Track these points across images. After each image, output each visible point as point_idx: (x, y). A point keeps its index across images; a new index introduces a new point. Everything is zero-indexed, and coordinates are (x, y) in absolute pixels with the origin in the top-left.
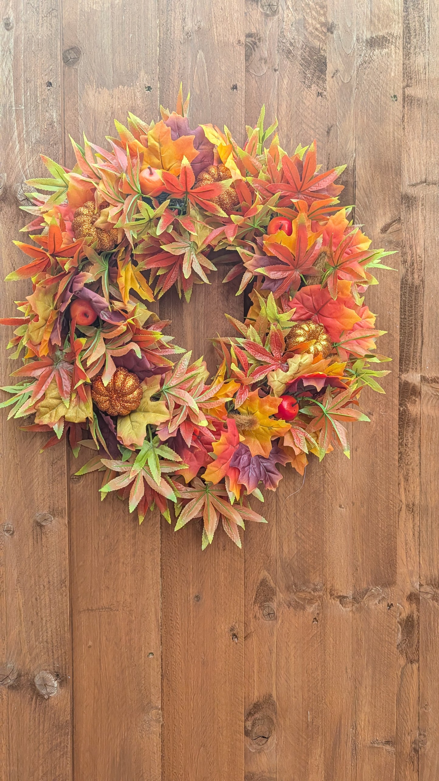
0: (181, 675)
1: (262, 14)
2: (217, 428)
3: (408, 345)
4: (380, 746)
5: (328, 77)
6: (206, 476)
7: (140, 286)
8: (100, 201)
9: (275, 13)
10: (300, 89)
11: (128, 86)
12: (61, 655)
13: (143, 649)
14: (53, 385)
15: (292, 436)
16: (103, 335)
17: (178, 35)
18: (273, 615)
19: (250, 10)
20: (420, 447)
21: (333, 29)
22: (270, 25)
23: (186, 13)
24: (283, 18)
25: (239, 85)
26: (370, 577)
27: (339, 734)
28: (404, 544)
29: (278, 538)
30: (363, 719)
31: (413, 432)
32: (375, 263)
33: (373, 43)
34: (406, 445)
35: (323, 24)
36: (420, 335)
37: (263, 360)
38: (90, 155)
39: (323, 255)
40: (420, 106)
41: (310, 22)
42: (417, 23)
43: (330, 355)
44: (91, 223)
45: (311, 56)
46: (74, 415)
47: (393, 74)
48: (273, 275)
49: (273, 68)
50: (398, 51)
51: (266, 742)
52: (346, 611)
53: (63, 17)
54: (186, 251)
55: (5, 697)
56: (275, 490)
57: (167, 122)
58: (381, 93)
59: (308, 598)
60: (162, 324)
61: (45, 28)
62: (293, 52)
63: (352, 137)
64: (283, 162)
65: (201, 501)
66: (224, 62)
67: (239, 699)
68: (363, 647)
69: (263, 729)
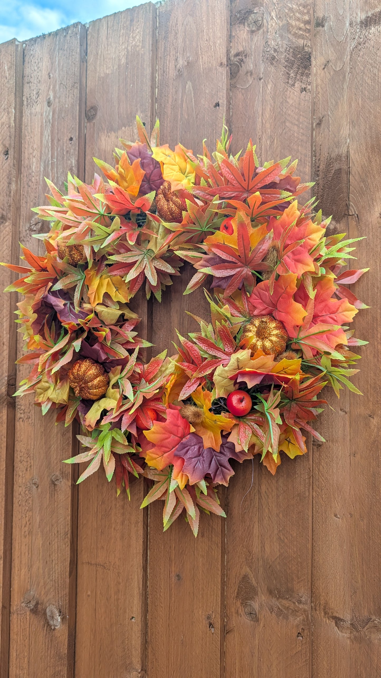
0: (163, 648)
1: (248, 32)
5: (316, 70)
6: (149, 460)
7: (117, 290)
9: (259, 27)
10: (284, 90)
11: (128, 126)
13: (127, 611)
15: (238, 432)
17: (172, 74)
18: (254, 616)
21: (323, 22)
22: (255, 39)
23: (178, 54)
24: (268, 29)
25: (221, 102)
26: (372, 604)
29: (260, 536)
33: (368, 22)
39: (271, 249)
41: (294, 24)
45: (295, 55)
48: (218, 274)
49: (258, 77)
53: (88, 85)
54: (140, 258)
55: (28, 617)
56: (227, 486)
57: (130, 151)
58: (379, 70)
59: (292, 608)
60: (135, 322)
61: (70, 99)
62: (276, 57)
63: (345, 123)
64: (223, 166)
65: (165, 485)
66: (208, 85)
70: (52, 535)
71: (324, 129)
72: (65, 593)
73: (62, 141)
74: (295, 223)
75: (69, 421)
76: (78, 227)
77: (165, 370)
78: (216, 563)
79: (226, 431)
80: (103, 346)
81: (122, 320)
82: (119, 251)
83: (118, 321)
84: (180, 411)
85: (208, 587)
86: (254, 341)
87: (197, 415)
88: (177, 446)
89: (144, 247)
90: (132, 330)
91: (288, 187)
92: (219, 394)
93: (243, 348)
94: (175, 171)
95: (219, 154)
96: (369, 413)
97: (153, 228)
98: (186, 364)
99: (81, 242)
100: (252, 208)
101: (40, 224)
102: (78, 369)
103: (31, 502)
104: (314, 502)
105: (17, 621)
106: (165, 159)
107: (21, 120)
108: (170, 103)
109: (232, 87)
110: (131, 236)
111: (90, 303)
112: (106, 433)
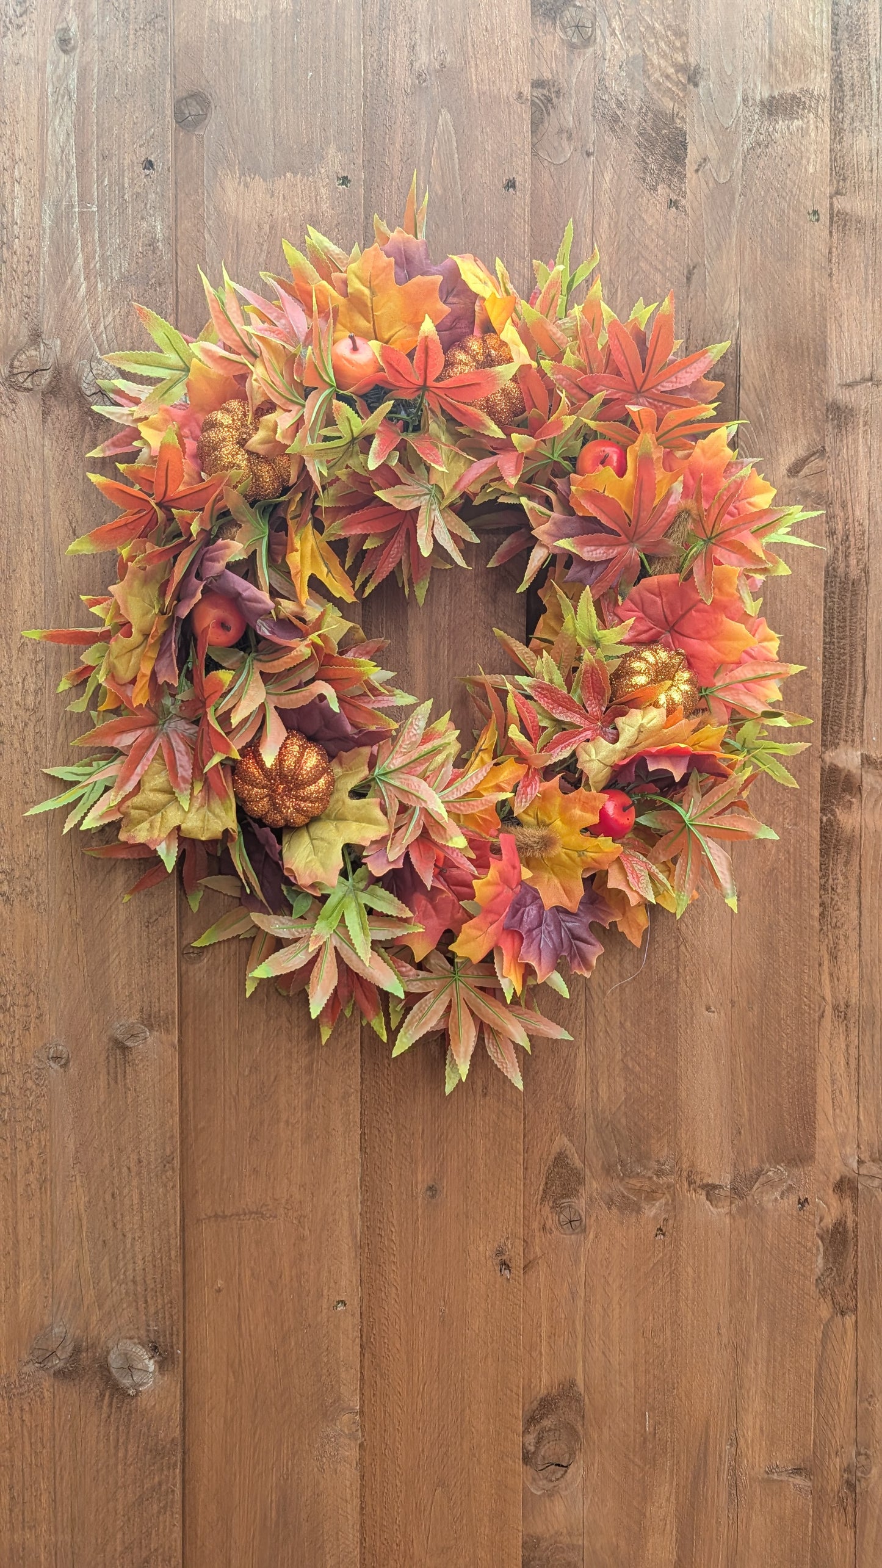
0: (398, 1346)
1: (563, 44)
2: (478, 852)
3: (837, 696)
4: (784, 1477)
5: (690, 171)
6: (459, 946)
7: (329, 571)
8: (258, 400)
9: (588, 42)
11: (303, 175)
12: (163, 1307)
13: (325, 1292)
14: (157, 766)
15: (622, 869)
16: (258, 667)
17: (402, 78)
18: (578, 1223)
19: (541, 34)
20: (859, 892)
21: (698, 76)
22: (579, 64)
23: (417, 36)
24: (604, 53)
25: (519, 180)
26: (765, 1146)
27: (705, 1457)
28: (829, 1082)
29: (589, 1071)
30: (751, 1424)
31: (846, 863)
32: (780, 535)
33: (775, 107)
34: (833, 889)
35: (681, 68)
36: (860, 676)
37: (568, 720)
38: (234, 309)
39: (684, 515)
40: (861, 232)
41: (656, 62)
42: (857, 74)
43: (695, 712)
44: (238, 443)
45: (656, 128)
46: (199, 824)
47: (811, 170)
48: (589, 554)
49: (585, 149)
50: (820, 125)
51: (562, 1477)
52: (719, 1214)
53: (176, 31)
54: (422, 501)
55: (47, 1394)
57: (385, 247)
58: (789, 205)
60: (372, 647)
61: (140, 53)
62: (622, 118)
63: (733, 289)
65: (443, 997)
66: (490, 133)
67: (512, 1391)
68: (752, 1284)
69: (557, 1449)
70: (120, 1173)
71: (696, 291)
88: (507, 910)
103: (44, 1108)
106: (480, 286)
108: (397, 146)
112: (337, 900)
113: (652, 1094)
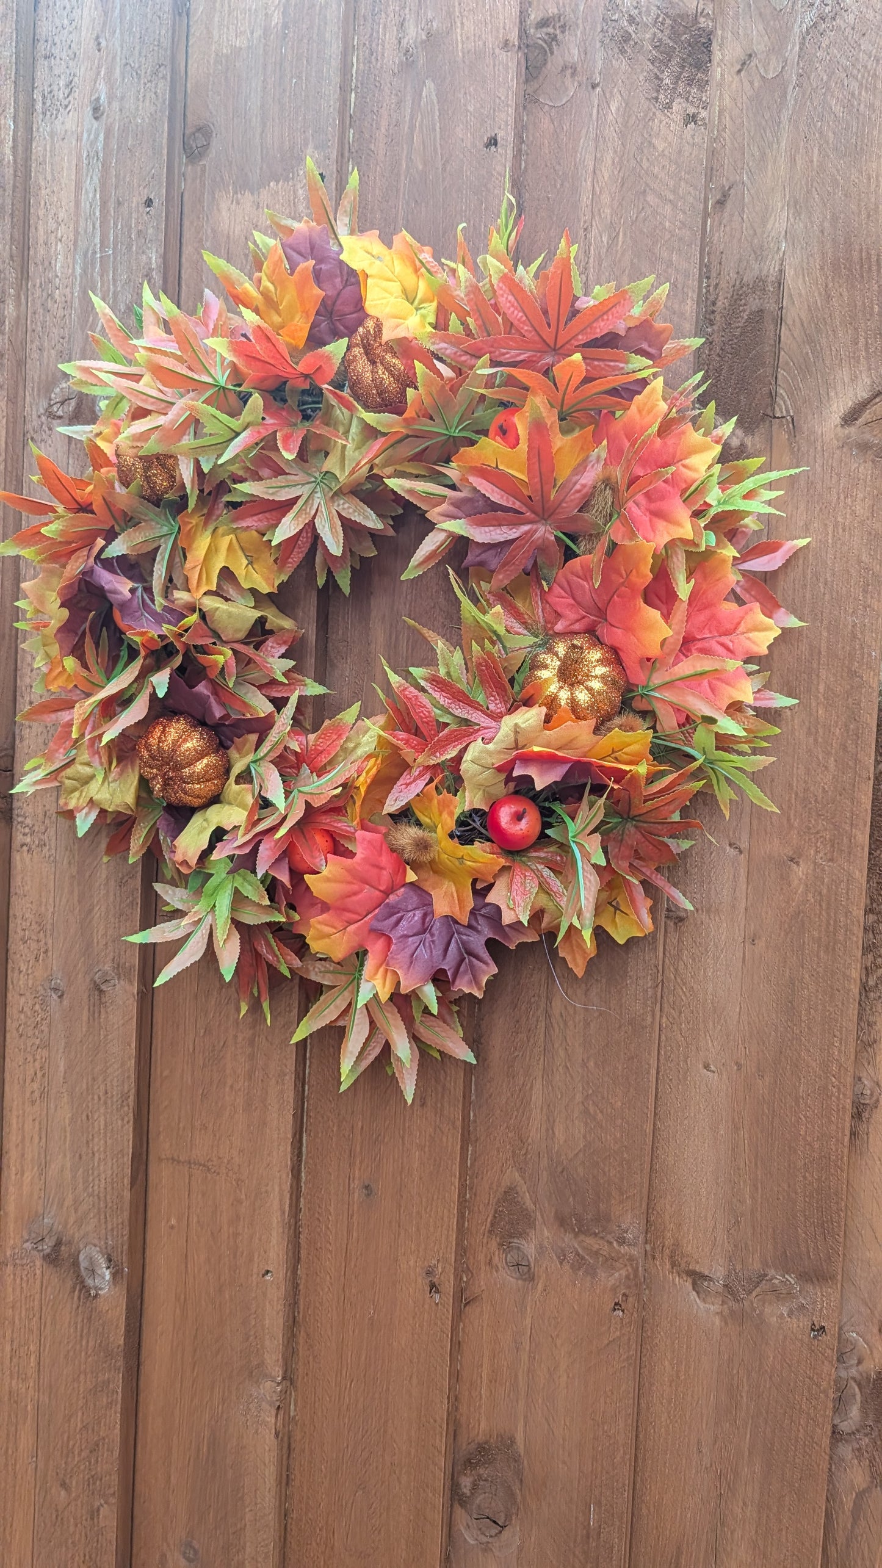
0: (330, 1333)
5: (720, 74)
6: (314, 940)
7: (250, 563)
10: (646, 115)
11: (284, 181)
12: (118, 1225)
13: (256, 1258)
17: (390, 59)
18: (526, 1269)
23: (407, 11)
25: (500, 135)
26: (769, 1246)
29: (545, 1106)
39: (600, 485)
45: (675, 35)
46: (108, 796)
49: (590, 82)
51: (496, 1535)
53: (189, 74)
54: (305, 490)
55: (38, 1272)
56: (481, 997)
57: (290, 240)
59: (605, 1253)
60: (288, 637)
61: (147, 103)
62: (633, 35)
63: (780, 205)
64: (501, 289)
65: (346, 993)
66: (473, 92)
67: (435, 1421)
68: (744, 1407)
69: (493, 1504)
70: (93, 1099)
71: (732, 215)
72: (120, 1220)
73: (126, 205)
74: (655, 428)
75: (137, 852)
76: (166, 414)
77: (355, 748)
78: (450, 1162)
79: (483, 881)
80: (217, 689)
81: (259, 633)
82: (257, 473)
83: (251, 633)
84: (386, 835)
85: (431, 1211)
86: (553, 688)
87: (423, 845)
88: (377, 911)
89: (316, 467)
90: (283, 656)
91: (645, 346)
92: (471, 802)
93: (528, 703)
94: (391, 294)
95: (494, 261)
96: (791, 853)
97: (335, 424)
98: (402, 735)
99: (173, 449)
100: (562, 389)
101: (73, 403)
102: (160, 738)
103: (46, 1029)
104: (663, 1038)
105: (14, 1279)
106: (371, 264)
107: (28, 149)
108: (383, 130)
109: (528, 101)
110: (287, 438)
111: (189, 591)
112: (219, 880)
113: (616, 1148)
